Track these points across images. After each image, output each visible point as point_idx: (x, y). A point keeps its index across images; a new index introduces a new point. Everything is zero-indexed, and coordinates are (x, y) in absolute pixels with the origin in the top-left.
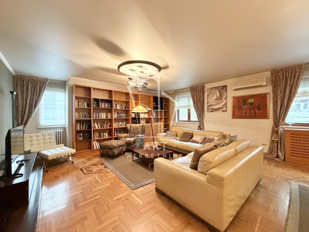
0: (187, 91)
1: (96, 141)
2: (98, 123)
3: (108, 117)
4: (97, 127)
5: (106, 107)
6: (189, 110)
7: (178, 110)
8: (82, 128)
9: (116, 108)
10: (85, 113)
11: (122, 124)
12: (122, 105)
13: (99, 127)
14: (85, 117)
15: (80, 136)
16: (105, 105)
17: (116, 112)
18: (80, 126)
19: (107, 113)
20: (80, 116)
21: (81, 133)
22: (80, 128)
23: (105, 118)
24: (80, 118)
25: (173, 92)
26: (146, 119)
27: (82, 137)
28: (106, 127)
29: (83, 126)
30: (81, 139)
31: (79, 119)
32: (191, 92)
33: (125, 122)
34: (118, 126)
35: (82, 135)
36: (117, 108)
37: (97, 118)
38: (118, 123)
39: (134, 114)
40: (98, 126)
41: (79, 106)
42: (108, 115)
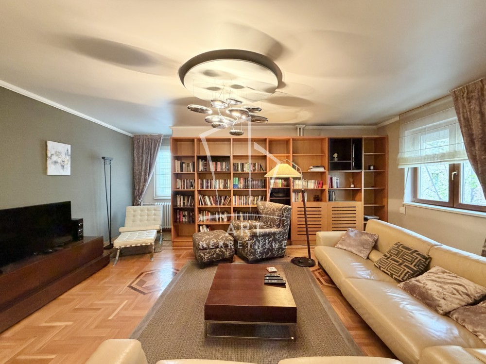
0: (445, 108)
1: (204, 226)
2: (211, 197)
3: (227, 187)
4: (209, 203)
5: (224, 170)
6: (454, 169)
7: (415, 170)
8: (187, 204)
9: (243, 171)
10: (191, 181)
11: (254, 201)
12: (255, 164)
13: (212, 204)
14: (190, 187)
15: (184, 216)
16: (222, 165)
17: (242, 178)
18: (184, 200)
19: (225, 180)
20: (184, 185)
21: (185, 211)
22: (184, 203)
23: (222, 187)
24: (184, 188)
25: (397, 119)
26: (310, 191)
27: (186, 218)
28: (223, 205)
29: (188, 201)
30: (186, 220)
31: (183, 190)
32: (457, 109)
33: (260, 197)
34: (246, 203)
35: (186, 214)
36: (245, 169)
37: (209, 189)
38: (246, 199)
39: (280, 180)
40: (210, 201)
41: (182, 170)
42: (227, 183)
